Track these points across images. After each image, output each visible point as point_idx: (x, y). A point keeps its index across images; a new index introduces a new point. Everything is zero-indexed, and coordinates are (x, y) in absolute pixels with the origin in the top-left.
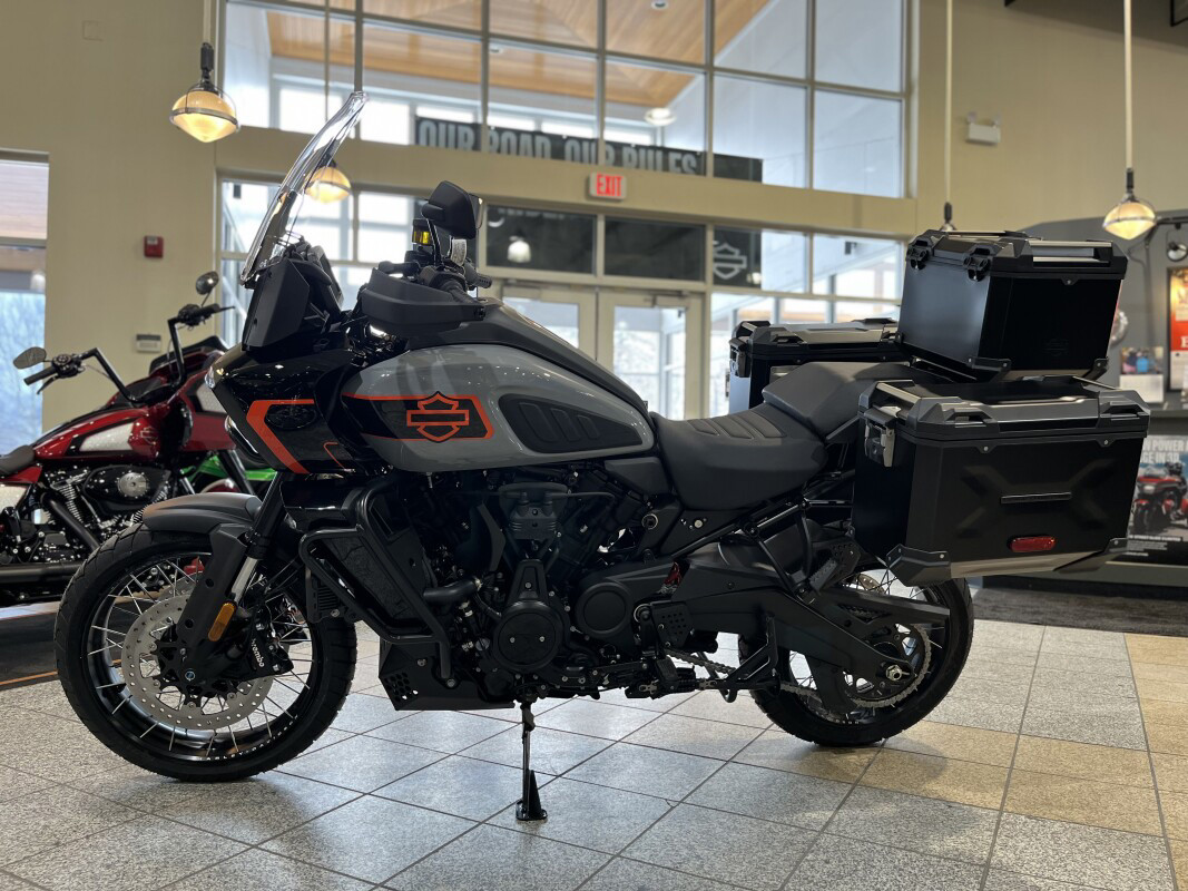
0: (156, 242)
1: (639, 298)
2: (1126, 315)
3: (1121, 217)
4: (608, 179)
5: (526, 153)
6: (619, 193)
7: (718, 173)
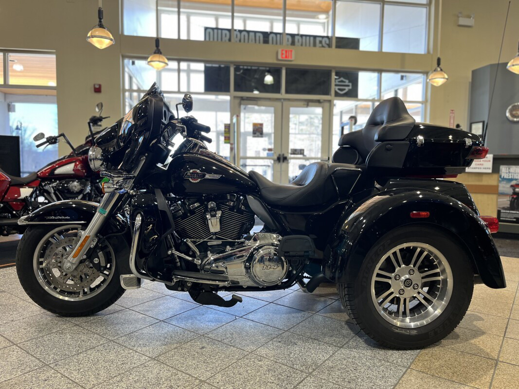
0: (98, 86)
1: (302, 103)
3: (514, 64)
4: (286, 52)
5: (252, 42)
6: (291, 58)
7: (338, 46)
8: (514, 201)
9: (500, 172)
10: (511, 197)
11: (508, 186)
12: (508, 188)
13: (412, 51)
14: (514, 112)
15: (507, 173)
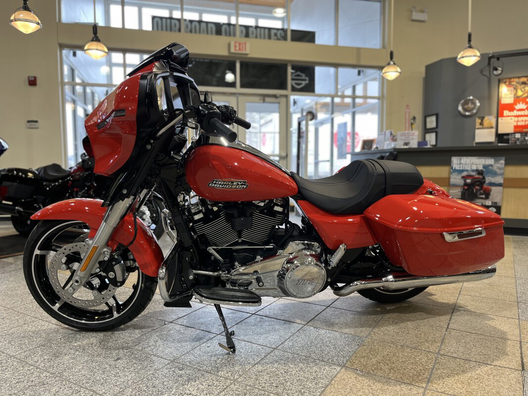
0: (33, 79)
1: (257, 99)
2: (480, 102)
3: (464, 56)
4: (240, 44)
5: (203, 32)
6: (245, 50)
7: (293, 39)
8: (465, 192)
9: (452, 164)
10: (462, 188)
11: (459, 177)
12: (459, 179)
13: (368, 46)
14: (466, 107)
15: (458, 164)
